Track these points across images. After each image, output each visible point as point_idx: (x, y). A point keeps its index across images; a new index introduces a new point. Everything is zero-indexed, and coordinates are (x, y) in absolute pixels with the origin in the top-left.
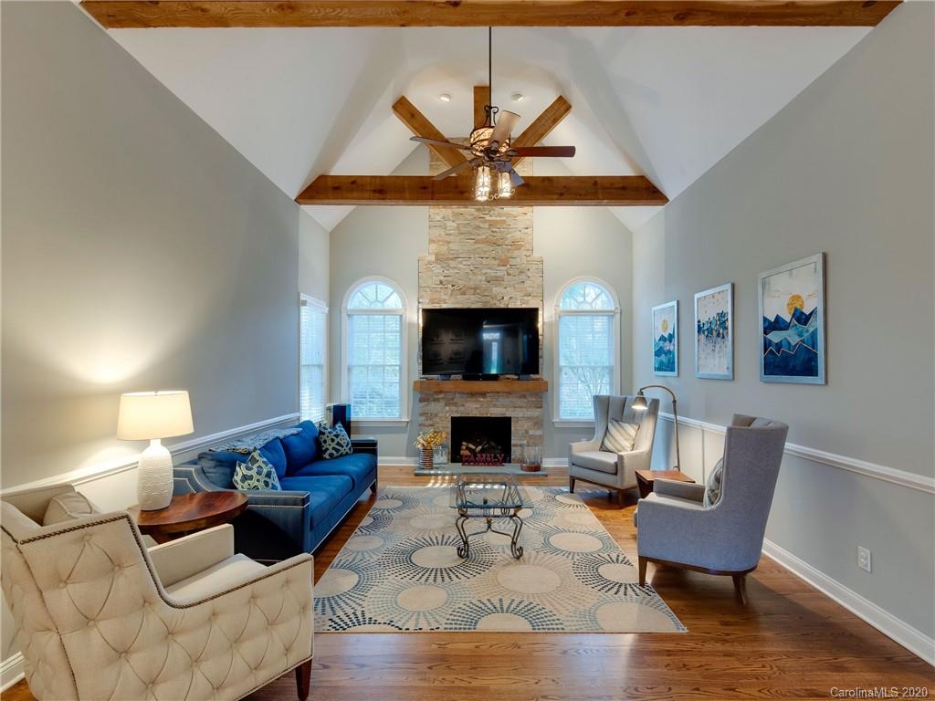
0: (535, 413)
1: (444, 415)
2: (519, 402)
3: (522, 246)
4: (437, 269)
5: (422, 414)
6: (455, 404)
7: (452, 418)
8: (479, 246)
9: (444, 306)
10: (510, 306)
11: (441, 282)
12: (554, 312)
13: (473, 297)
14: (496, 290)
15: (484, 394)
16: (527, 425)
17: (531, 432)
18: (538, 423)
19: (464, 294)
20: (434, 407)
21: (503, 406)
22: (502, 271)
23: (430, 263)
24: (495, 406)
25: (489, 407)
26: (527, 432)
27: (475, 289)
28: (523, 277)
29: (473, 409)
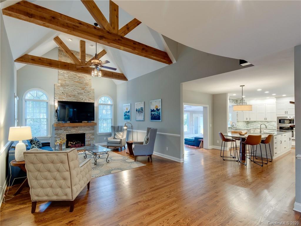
0: (92, 131)
1: (64, 134)
2: (88, 129)
3: (88, 85)
4: (61, 88)
5: (56, 134)
6: (68, 130)
7: (67, 135)
8: (75, 83)
9: (64, 100)
10: (85, 102)
11: (63, 93)
12: (97, 104)
13: (73, 98)
14: (81, 96)
15: (77, 127)
16: (90, 135)
17: (91, 137)
18: (93, 134)
19: (70, 97)
20: (60, 132)
21: (83, 130)
22: (82, 91)
23: (59, 86)
24: (80, 130)
25: (78, 131)
26: (90, 137)
27: (74, 96)
28: (89, 94)
29: (74, 131)
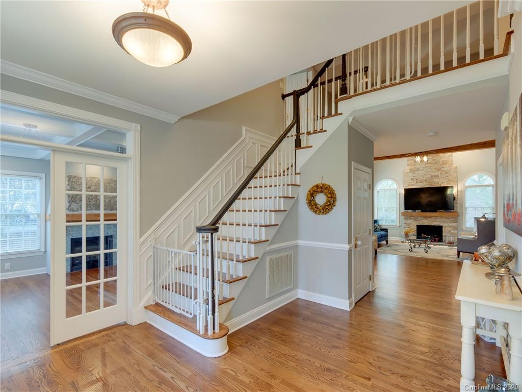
0: (454, 224)
1: (413, 225)
2: (446, 220)
3: (446, 163)
4: (411, 175)
5: (405, 223)
6: (418, 221)
7: (417, 225)
8: (426, 165)
9: (413, 187)
10: (442, 186)
11: (412, 179)
12: (462, 186)
13: (425, 183)
14: (435, 180)
15: (430, 217)
16: (449, 229)
17: (452, 231)
18: (455, 228)
19: (421, 182)
20: (409, 221)
21: (439, 222)
22: (438, 173)
23: (407, 172)
24: (435, 221)
25: (432, 221)
26: (450, 231)
27: (426, 180)
28: (447, 175)
29: (426, 222)
